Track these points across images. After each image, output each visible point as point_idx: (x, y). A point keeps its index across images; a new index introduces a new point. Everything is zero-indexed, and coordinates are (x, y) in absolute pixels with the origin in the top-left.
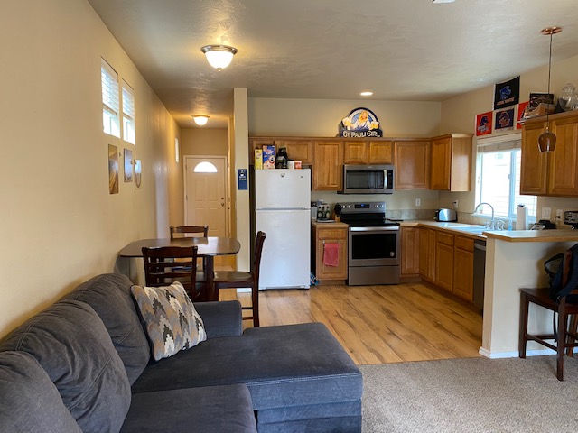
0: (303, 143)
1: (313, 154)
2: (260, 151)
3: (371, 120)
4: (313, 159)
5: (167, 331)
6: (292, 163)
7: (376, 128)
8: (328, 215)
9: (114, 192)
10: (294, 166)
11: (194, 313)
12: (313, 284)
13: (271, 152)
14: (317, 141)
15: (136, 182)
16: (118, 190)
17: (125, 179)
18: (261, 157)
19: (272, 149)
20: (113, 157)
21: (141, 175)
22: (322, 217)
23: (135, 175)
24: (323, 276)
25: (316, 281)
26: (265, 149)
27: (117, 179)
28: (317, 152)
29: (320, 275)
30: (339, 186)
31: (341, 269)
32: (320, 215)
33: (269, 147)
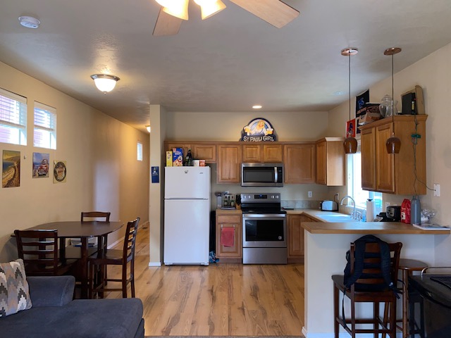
0: (209, 146)
1: (217, 154)
2: (171, 152)
3: (267, 128)
4: (217, 158)
6: (197, 162)
7: (271, 133)
9: (11, 186)
10: (198, 164)
11: (20, 286)
12: (214, 261)
13: (179, 153)
14: (220, 144)
15: (56, 177)
16: (18, 185)
17: (34, 175)
18: (171, 157)
19: (181, 151)
20: (12, 159)
21: (65, 172)
22: (227, 205)
23: (55, 172)
24: (221, 255)
25: (216, 259)
26: (175, 151)
27: (17, 176)
28: (220, 153)
29: (219, 254)
30: (238, 180)
31: (237, 249)
32: (226, 203)
33: (178, 149)
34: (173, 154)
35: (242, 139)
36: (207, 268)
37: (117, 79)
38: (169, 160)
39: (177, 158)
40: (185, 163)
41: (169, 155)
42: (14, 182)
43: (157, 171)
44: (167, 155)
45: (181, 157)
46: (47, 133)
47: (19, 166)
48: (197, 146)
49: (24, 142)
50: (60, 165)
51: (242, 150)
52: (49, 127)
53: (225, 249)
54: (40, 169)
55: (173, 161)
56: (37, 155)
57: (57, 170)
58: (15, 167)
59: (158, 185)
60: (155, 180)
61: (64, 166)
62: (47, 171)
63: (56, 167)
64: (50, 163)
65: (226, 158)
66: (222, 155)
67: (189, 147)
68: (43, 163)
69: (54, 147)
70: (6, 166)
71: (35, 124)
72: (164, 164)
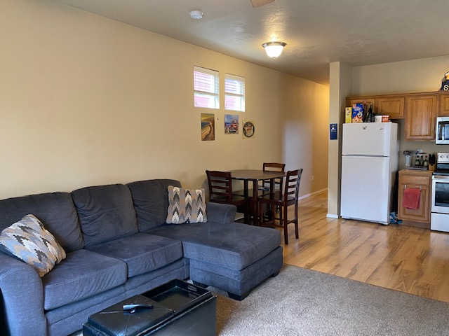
0: (396, 99)
1: (405, 108)
2: (350, 109)
4: (405, 112)
5: (176, 210)
6: (379, 118)
8: (426, 164)
9: (208, 140)
10: (380, 120)
11: (200, 206)
12: (395, 222)
13: (359, 109)
14: (409, 96)
15: (245, 134)
16: (213, 139)
17: (226, 132)
18: (351, 113)
19: (361, 106)
20: (208, 120)
21: (254, 129)
22: (419, 165)
23: (244, 129)
24: (403, 216)
25: (398, 220)
26: (354, 106)
27: (212, 132)
28: (409, 105)
29: (401, 215)
30: (432, 137)
31: (424, 213)
32: (417, 163)
33: (358, 105)
34: (353, 110)
35: (442, 88)
36: (386, 228)
37: (284, 45)
38: (348, 117)
39: (356, 114)
40: (365, 120)
41: (348, 111)
42: (209, 137)
43: (336, 127)
44: (347, 112)
45: (360, 113)
46: (238, 98)
47: (213, 125)
48: (382, 100)
49: (218, 107)
50: (249, 125)
51: (440, 101)
52: (239, 93)
53: (408, 211)
54: (231, 127)
55: (352, 118)
56: (228, 116)
57: (246, 129)
58: (210, 126)
59: (336, 142)
60: (333, 136)
61: (252, 125)
62: (236, 129)
63: (245, 126)
64: (239, 122)
65: (416, 112)
66: (412, 107)
67: (372, 101)
68: (233, 123)
69: (243, 109)
70: (203, 125)
71: (226, 91)
72: (343, 120)
